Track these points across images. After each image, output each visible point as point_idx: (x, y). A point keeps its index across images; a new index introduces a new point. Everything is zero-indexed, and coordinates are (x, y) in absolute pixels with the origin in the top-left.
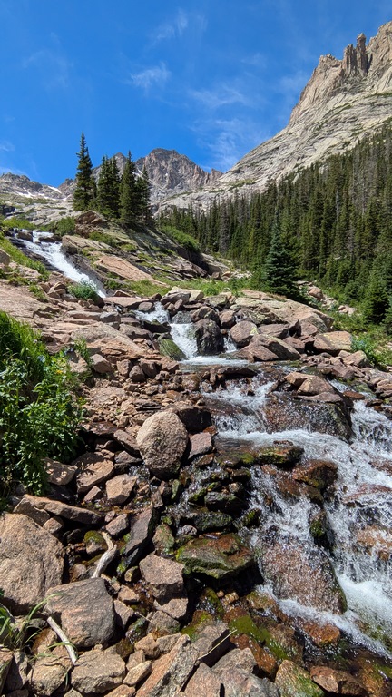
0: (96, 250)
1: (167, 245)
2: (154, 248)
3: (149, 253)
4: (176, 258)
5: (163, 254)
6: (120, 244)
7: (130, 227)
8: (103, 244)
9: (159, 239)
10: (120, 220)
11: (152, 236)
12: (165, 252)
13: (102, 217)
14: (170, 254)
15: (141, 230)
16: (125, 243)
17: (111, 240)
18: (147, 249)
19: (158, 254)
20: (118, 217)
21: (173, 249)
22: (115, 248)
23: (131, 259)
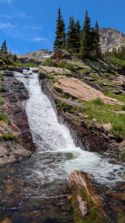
0: (59, 74)
1: (111, 68)
2: (103, 70)
3: (99, 74)
4: (118, 76)
5: (108, 74)
6: (78, 69)
7: (85, 58)
8: (66, 70)
9: (105, 64)
10: (79, 54)
11: (100, 63)
12: (110, 72)
13: (68, 53)
14: (114, 74)
15: (93, 59)
16: (82, 68)
17: (72, 66)
18: (97, 71)
19: (105, 74)
20: (78, 52)
21: (115, 70)
22: (75, 72)
23: (86, 79)
